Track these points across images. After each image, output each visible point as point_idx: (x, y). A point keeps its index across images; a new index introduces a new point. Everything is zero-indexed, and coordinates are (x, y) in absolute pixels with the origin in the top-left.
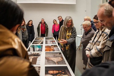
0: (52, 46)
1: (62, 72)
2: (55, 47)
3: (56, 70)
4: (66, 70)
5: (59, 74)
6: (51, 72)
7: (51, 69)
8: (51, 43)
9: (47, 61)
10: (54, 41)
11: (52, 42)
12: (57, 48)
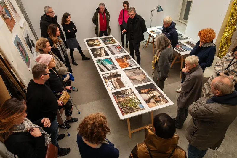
0: (123, 56)
1: (151, 89)
2: (127, 59)
3: (146, 89)
4: (153, 87)
5: (150, 92)
6: (143, 91)
7: (142, 89)
9: (132, 80)
10: (120, 47)
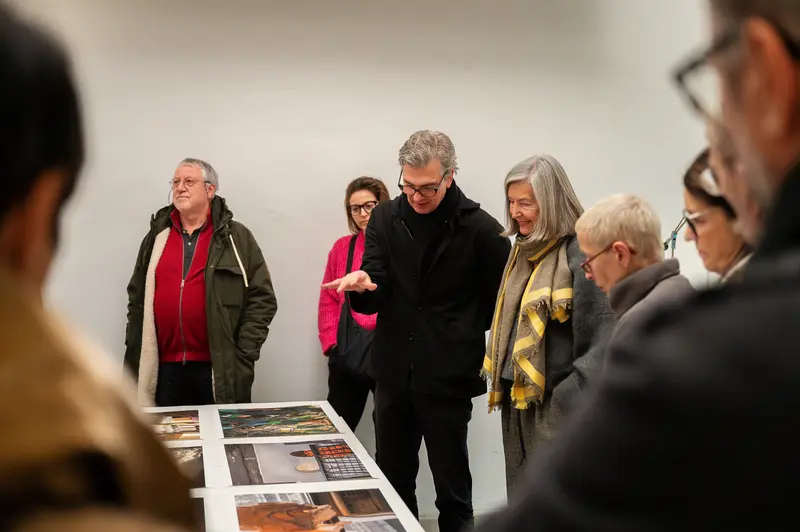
0: (319, 498)
2: (353, 510)
8: (308, 476)
10: (342, 449)
11: (311, 464)
12: (381, 518)
